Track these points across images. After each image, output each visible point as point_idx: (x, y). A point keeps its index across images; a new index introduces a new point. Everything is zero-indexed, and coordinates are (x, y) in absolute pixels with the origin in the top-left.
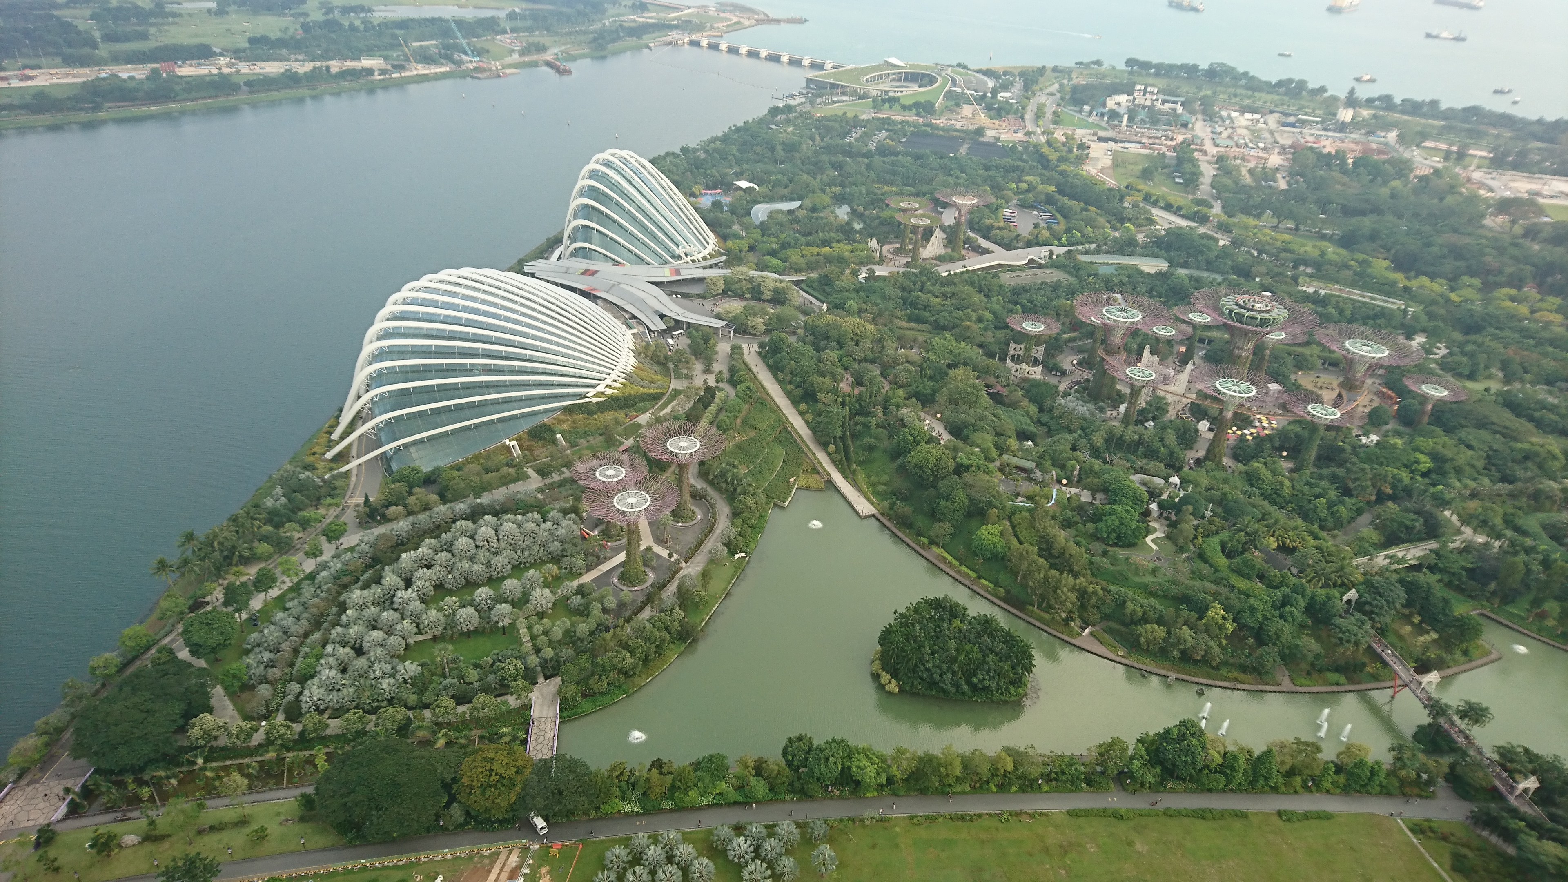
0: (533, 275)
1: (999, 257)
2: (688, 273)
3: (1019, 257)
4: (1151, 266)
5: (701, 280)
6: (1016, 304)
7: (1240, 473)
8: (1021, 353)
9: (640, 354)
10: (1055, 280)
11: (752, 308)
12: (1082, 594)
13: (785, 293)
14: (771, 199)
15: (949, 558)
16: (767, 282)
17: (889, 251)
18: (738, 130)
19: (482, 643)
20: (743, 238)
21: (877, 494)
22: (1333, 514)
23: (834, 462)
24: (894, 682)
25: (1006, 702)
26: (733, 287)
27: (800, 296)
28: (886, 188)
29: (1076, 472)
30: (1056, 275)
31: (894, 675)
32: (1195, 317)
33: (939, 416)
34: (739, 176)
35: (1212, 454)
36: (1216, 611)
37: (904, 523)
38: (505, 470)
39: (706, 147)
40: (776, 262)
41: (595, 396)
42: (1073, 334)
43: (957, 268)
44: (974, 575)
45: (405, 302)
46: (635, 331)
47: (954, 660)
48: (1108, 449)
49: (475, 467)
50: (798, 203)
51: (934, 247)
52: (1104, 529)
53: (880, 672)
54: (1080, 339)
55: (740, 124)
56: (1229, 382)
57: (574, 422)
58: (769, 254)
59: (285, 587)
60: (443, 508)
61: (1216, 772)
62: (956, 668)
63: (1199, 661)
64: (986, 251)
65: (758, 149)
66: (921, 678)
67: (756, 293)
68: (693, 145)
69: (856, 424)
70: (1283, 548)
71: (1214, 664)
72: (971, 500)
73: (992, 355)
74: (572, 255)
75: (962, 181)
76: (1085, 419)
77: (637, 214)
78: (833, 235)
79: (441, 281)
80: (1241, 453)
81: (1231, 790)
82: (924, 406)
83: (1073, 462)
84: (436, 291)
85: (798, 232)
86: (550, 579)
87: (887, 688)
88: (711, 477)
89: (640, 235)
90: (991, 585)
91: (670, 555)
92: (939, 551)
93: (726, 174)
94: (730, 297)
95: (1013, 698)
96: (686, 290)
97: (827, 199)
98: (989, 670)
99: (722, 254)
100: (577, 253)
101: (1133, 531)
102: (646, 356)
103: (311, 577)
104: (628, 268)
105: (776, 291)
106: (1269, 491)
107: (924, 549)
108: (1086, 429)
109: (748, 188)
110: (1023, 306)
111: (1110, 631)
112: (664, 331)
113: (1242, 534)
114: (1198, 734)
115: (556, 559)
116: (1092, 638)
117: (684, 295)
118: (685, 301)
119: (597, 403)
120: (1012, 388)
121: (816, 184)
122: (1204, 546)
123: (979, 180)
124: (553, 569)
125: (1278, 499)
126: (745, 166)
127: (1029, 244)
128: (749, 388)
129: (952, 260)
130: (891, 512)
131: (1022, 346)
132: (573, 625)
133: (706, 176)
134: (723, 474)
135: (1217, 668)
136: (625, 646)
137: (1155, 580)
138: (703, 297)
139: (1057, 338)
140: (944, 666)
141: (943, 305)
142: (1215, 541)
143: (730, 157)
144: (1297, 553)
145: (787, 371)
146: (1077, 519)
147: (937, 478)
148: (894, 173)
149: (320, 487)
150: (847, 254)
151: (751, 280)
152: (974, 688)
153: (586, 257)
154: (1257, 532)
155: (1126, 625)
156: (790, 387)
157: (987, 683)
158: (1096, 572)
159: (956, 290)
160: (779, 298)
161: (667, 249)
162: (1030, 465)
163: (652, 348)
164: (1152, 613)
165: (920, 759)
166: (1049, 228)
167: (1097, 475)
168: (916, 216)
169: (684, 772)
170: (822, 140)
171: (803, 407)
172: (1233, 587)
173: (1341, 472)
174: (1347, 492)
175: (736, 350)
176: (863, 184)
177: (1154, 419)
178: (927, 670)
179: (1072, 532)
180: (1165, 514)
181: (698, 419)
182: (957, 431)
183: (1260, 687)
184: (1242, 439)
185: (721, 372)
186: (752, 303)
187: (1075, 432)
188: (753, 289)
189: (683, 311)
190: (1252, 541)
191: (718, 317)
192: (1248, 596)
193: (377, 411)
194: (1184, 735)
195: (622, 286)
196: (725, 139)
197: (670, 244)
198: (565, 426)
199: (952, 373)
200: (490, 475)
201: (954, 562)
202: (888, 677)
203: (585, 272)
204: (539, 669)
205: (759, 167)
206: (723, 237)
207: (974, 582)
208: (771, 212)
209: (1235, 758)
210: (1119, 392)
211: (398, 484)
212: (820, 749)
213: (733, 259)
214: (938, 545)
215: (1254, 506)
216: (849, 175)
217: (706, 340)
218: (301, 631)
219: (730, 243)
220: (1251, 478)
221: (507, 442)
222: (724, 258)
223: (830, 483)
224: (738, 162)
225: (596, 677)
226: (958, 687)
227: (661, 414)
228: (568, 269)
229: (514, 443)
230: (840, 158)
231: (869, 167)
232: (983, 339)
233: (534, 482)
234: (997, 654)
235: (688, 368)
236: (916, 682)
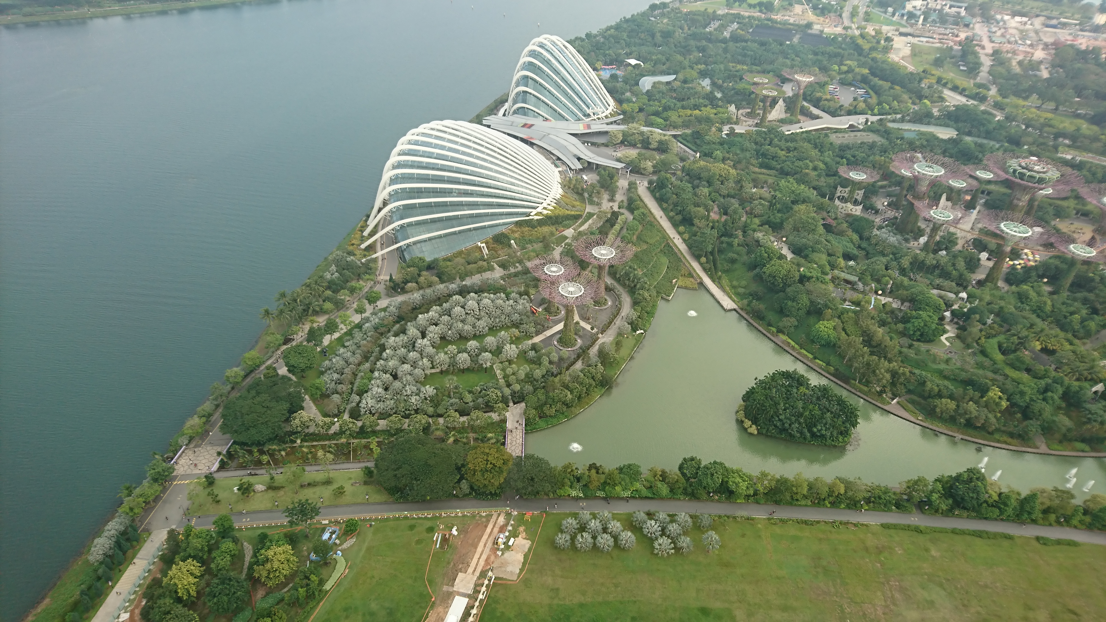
0: (489, 126)
1: (826, 122)
2: (596, 127)
3: (843, 122)
4: (945, 134)
5: (606, 133)
6: (842, 158)
7: (1013, 293)
8: (845, 195)
9: (565, 186)
10: (871, 141)
11: (644, 155)
12: (894, 374)
13: (667, 144)
14: (653, 74)
15: (793, 343)
16: (654, 136)
17: (742, 115)
18: (627, 21)
19: (472, 378)
20: (634, 103)
21: (737, 294)
22: (1083, 327)
23: (705, 270)
24: (754, 426)
25: (835, 446)
26: (629, 139)
27: (678, 147)
28: (739, 67)
29: (889, 286)
30: (871, 138)
31: (755, 422)
32: (980, 174)
33: (784, 239)
34: (629, 55)
35: (991, 277)
36: (995, 393)
37: (759, 316)
38: (481, 263)
39: (603, 33)
40: (660, 120)
41: (536, 215)
42: (885, 183)
43: (795, 129)
44: (811, 356)
45: (410, 143)
46: (560, 169)
47: (801, 415)
48: (911, 270)
49: (460, 260)
50: (674, 77)
51: (777, 113)
52: (912, 328)
53: (743, 419)
54: (890, 186)
55: (628, 16)
56: (1012, 224)
57: (522, 233)
58: (653, 115)
59: (342, 332)
60: (442, 286)
61: (993, 506)
62: (802, 420)
63: (979, 427)
64: (817, 117)
65: (642, 36)
66: (775, 426)
67: (646, 143)
68: (594, 32)
69: (722, 243)
70: (1045, 350)
71: (990, 430)
72: (812, 302)
73: (823, 196)
74: (515, 112)
75: (796, 63)
76: (895, 247)
77: (562, 83)
78: (701, 101)
79: (432, 129)
80: (1012, 278)
81: (1002, 520)
82: (774, 232)
83: (887, 278)
84: (430, 136)
85: (675, 98)
86: (514, 338)
87: (749, 430)
88: (618, 276)
89: (563, 99)
90: (824, 364)
91: (592, 329)
92: (784, 337)
93: (620, 54)
94: (625, 146)
95: (840, 444)
96: (595, 140)
97: (695, 74)
98: (826, 424)
99: (619, 114)
100: (519, 111)
101: (934, 331)
102: (569, 188)
103: (359, 326)
104: (554, 123)
105: (660, 142)
106: (1035, 308)
107: (773, 335)
108: (896, 254)
109: (636, 65)
110: (848, 160)
111: (913, 402)
112: (581, 170)
113: (1015, 337)
114: (981, 478)
115: (516, 325)
116: (899, 406)
117: (593, 144)
118: (593, 148)
119: (537, 220)
120: (840, 221)
121: (686, 63)
122: (987, 345)
123: (810, 63)
124: (515, 331)
125: (1041, 314)
126: (634, 49)
127: (849, 113)
128: (643, 213)
129: (791, 122)
130: (748, 308)
131: (847, 190)
132: (531, 370)
133: (605, 55)
134: (627, 274)
135: (991, 433)
136: (567, 387)
137: (948, 367)
138: (606, 145)
139: (873, 185)
140: (793, 419)
141: (787, 157)
142: (994, 341)
143: (622, 41)
144: (1057, 355)
145: (670, 202)
146: (890, 320)
147: (786, 285)
148: (745, 56)
149: (360, 267)
150: (712, 116)
151: (642, 133)
152: (813, 435)
153: (525, 114)
154: (1027, 337)
155: (925, 398)
156: (672, 214)
157: (824, 432)
158: (905, 360)
159: (797, 145)
160: (662, 148)
161: (581, 109)
162: (854, 278)
163: (574, 182)
164: (945, 391)
165: (778, 481)
166: (865, 101)
167: (906, 288)
168: (767, 89)
169: (613, 474)
170: (689, 29)
171: (682, 228)
172: (1006, 376)
173: (1091, 296)
174: (1095, 311)
175: (632, 186)
176: (722, 63)
177: (946, 249)
178: (780, 420)
179: (887, 329)
180: (955, 320)
181: (607, 234)
182: (797, 251)
183: (1024, 449)
184: (1013, 267)
185: (622, 201)
186: (643, 151)
187: (887, 255)
188: (643, 140)
189: (594, 155)
190: (1023, 343)
191: (619, 160)
192: (1019, 383)
193: (395, 218)
194: (971, 479)
195: (551, 136)
196: (617, 27)
197: (584, 106)
198: (516, 235)
199: (796, 208)
200: (471, 266)
201: (796, 346)
202: (750, 423)
203: (525, 125)
204: (510, 397)
205: (644, 49)
206: (619, 101)
207: (811, 361)
208: (654, 83)
209: (1008, 497)
210: (919, 227)
211: (412, 269)
212: (706, 467)
213: (628, 118)
214: (783, 333)
215: (1024, 318)
216: (710, 56)
217: (611, 177)
218: (356, 361)
219: (625, 106)
220: (1022, 297)
221: (479, 244)
222: (622, 117)
223: (701, 284)
224: (628, 45)
225: (548, 406)
226: (801, 433)
227: (582, 229)
228: (513, 122)
229: (484, 245)
230: (704, 43)
231: (726, 50)
232: (817, 183)
233: (498, 273)
234: (832, 413)
235: (598, 198)
236: (771, 428)
